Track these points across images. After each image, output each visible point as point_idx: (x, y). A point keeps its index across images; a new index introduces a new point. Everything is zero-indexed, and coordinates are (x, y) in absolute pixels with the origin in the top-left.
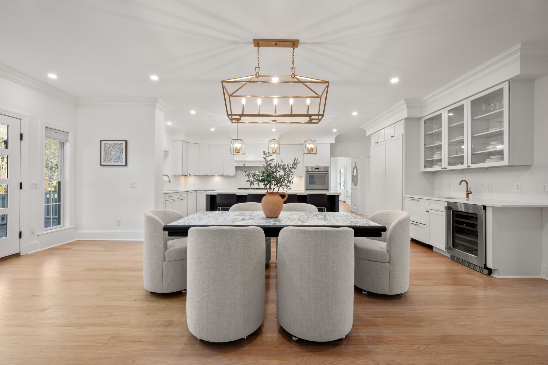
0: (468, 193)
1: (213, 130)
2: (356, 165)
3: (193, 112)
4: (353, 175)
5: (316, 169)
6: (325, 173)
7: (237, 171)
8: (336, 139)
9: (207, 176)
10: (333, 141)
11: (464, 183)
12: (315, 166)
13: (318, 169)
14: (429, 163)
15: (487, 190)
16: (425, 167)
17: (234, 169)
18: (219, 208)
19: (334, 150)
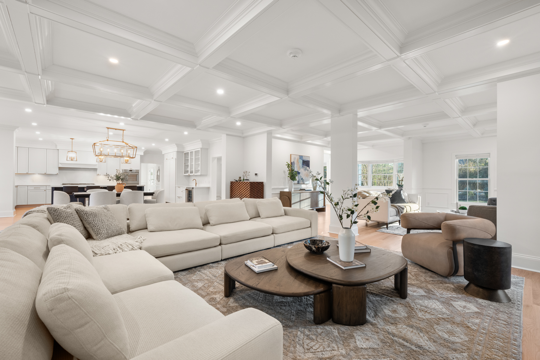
2: (159, 169)
4: (157, 175)
5: (130, 171)
6: (137, 174)
7: (60, 171)
8: (144, 153)
9: (27, 174)
10: (142, 154)
11: (194, 180)
12: (129, 169)
13: (132, 171)
14: (186, 172)
16: (185, 173)
17: (58, 169)
19: (143, 159)
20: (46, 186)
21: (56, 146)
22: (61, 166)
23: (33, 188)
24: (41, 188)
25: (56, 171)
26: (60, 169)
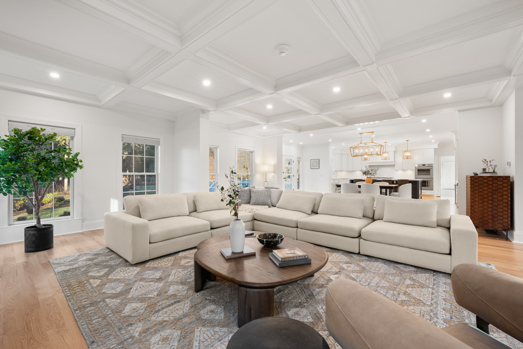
5: (423, 165)
10: (436, 147)
12: (422, 163)
13: (425, 165)
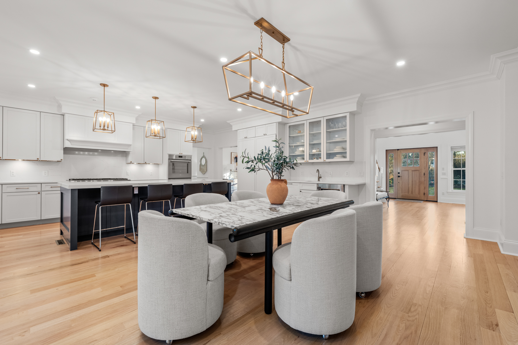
0: (319, 178)
1: (32, 86)
2: (205, 155)
3: (35, 52)
4: (200, 165)
6: (189, 162)
7: (66, 155)
13: (181, 157)
15: (330, 175)
17: (62, 151)
18: (101, 208)
20: (41, 184)
21: (60, 106)
22: (68, 145)
23: (13, 189)
24: (32, 189)
25: (59, 155)
26: (67, 151)
